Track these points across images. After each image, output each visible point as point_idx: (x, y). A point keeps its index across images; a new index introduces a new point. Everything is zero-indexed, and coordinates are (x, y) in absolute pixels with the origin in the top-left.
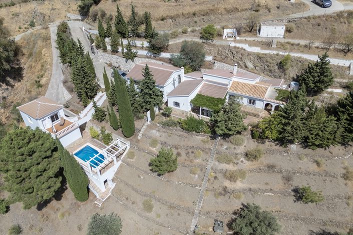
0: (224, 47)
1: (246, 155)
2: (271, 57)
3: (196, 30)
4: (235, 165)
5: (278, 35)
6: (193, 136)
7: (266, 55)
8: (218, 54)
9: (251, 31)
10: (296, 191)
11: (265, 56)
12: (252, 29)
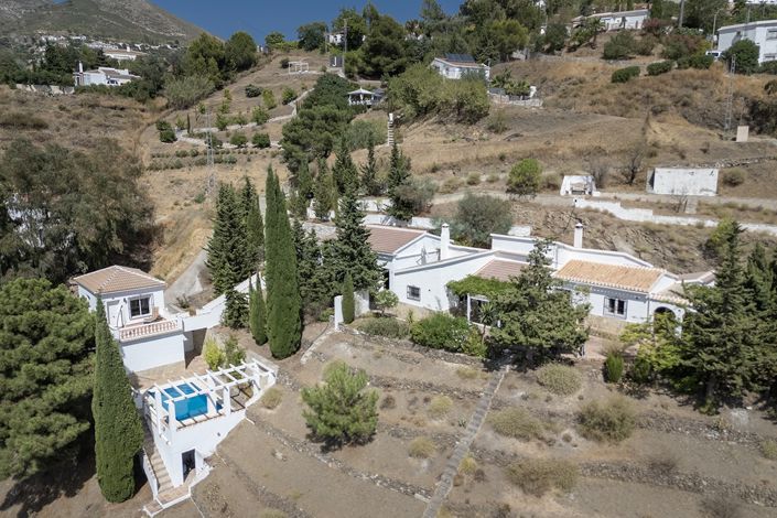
0: (560, 210)
1: (581, 419)
2: (682, 230)
3: (498, 179)
4: (545, 445)
5: (702, 190)
6: (437, 361)
7: (667, 226)
8: (546, 223)
9: (630, 183)
11: (664, 228)
12: (634, 178)
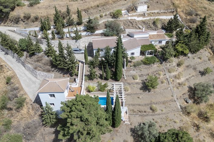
0: (126, 21)
1: (177, 65)
2: (148, 20)
3: (107, 14)
4: (176, 71)
6: (153, 66)
9: (132, 10)
10: (200, 72)
11: (145, 21)
